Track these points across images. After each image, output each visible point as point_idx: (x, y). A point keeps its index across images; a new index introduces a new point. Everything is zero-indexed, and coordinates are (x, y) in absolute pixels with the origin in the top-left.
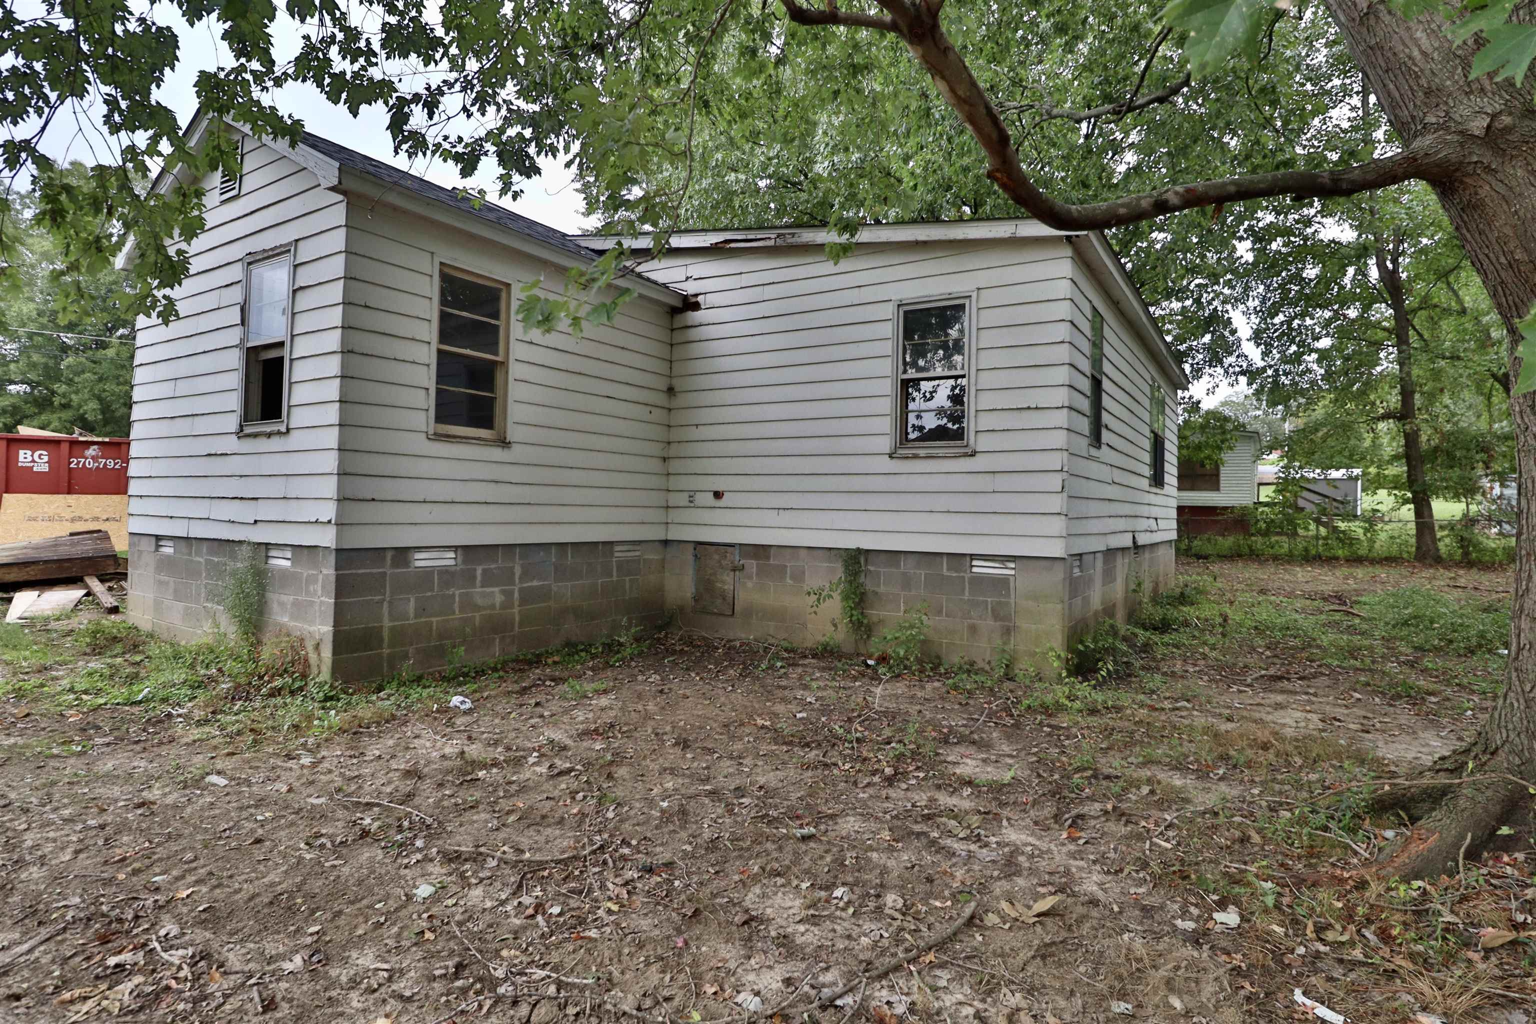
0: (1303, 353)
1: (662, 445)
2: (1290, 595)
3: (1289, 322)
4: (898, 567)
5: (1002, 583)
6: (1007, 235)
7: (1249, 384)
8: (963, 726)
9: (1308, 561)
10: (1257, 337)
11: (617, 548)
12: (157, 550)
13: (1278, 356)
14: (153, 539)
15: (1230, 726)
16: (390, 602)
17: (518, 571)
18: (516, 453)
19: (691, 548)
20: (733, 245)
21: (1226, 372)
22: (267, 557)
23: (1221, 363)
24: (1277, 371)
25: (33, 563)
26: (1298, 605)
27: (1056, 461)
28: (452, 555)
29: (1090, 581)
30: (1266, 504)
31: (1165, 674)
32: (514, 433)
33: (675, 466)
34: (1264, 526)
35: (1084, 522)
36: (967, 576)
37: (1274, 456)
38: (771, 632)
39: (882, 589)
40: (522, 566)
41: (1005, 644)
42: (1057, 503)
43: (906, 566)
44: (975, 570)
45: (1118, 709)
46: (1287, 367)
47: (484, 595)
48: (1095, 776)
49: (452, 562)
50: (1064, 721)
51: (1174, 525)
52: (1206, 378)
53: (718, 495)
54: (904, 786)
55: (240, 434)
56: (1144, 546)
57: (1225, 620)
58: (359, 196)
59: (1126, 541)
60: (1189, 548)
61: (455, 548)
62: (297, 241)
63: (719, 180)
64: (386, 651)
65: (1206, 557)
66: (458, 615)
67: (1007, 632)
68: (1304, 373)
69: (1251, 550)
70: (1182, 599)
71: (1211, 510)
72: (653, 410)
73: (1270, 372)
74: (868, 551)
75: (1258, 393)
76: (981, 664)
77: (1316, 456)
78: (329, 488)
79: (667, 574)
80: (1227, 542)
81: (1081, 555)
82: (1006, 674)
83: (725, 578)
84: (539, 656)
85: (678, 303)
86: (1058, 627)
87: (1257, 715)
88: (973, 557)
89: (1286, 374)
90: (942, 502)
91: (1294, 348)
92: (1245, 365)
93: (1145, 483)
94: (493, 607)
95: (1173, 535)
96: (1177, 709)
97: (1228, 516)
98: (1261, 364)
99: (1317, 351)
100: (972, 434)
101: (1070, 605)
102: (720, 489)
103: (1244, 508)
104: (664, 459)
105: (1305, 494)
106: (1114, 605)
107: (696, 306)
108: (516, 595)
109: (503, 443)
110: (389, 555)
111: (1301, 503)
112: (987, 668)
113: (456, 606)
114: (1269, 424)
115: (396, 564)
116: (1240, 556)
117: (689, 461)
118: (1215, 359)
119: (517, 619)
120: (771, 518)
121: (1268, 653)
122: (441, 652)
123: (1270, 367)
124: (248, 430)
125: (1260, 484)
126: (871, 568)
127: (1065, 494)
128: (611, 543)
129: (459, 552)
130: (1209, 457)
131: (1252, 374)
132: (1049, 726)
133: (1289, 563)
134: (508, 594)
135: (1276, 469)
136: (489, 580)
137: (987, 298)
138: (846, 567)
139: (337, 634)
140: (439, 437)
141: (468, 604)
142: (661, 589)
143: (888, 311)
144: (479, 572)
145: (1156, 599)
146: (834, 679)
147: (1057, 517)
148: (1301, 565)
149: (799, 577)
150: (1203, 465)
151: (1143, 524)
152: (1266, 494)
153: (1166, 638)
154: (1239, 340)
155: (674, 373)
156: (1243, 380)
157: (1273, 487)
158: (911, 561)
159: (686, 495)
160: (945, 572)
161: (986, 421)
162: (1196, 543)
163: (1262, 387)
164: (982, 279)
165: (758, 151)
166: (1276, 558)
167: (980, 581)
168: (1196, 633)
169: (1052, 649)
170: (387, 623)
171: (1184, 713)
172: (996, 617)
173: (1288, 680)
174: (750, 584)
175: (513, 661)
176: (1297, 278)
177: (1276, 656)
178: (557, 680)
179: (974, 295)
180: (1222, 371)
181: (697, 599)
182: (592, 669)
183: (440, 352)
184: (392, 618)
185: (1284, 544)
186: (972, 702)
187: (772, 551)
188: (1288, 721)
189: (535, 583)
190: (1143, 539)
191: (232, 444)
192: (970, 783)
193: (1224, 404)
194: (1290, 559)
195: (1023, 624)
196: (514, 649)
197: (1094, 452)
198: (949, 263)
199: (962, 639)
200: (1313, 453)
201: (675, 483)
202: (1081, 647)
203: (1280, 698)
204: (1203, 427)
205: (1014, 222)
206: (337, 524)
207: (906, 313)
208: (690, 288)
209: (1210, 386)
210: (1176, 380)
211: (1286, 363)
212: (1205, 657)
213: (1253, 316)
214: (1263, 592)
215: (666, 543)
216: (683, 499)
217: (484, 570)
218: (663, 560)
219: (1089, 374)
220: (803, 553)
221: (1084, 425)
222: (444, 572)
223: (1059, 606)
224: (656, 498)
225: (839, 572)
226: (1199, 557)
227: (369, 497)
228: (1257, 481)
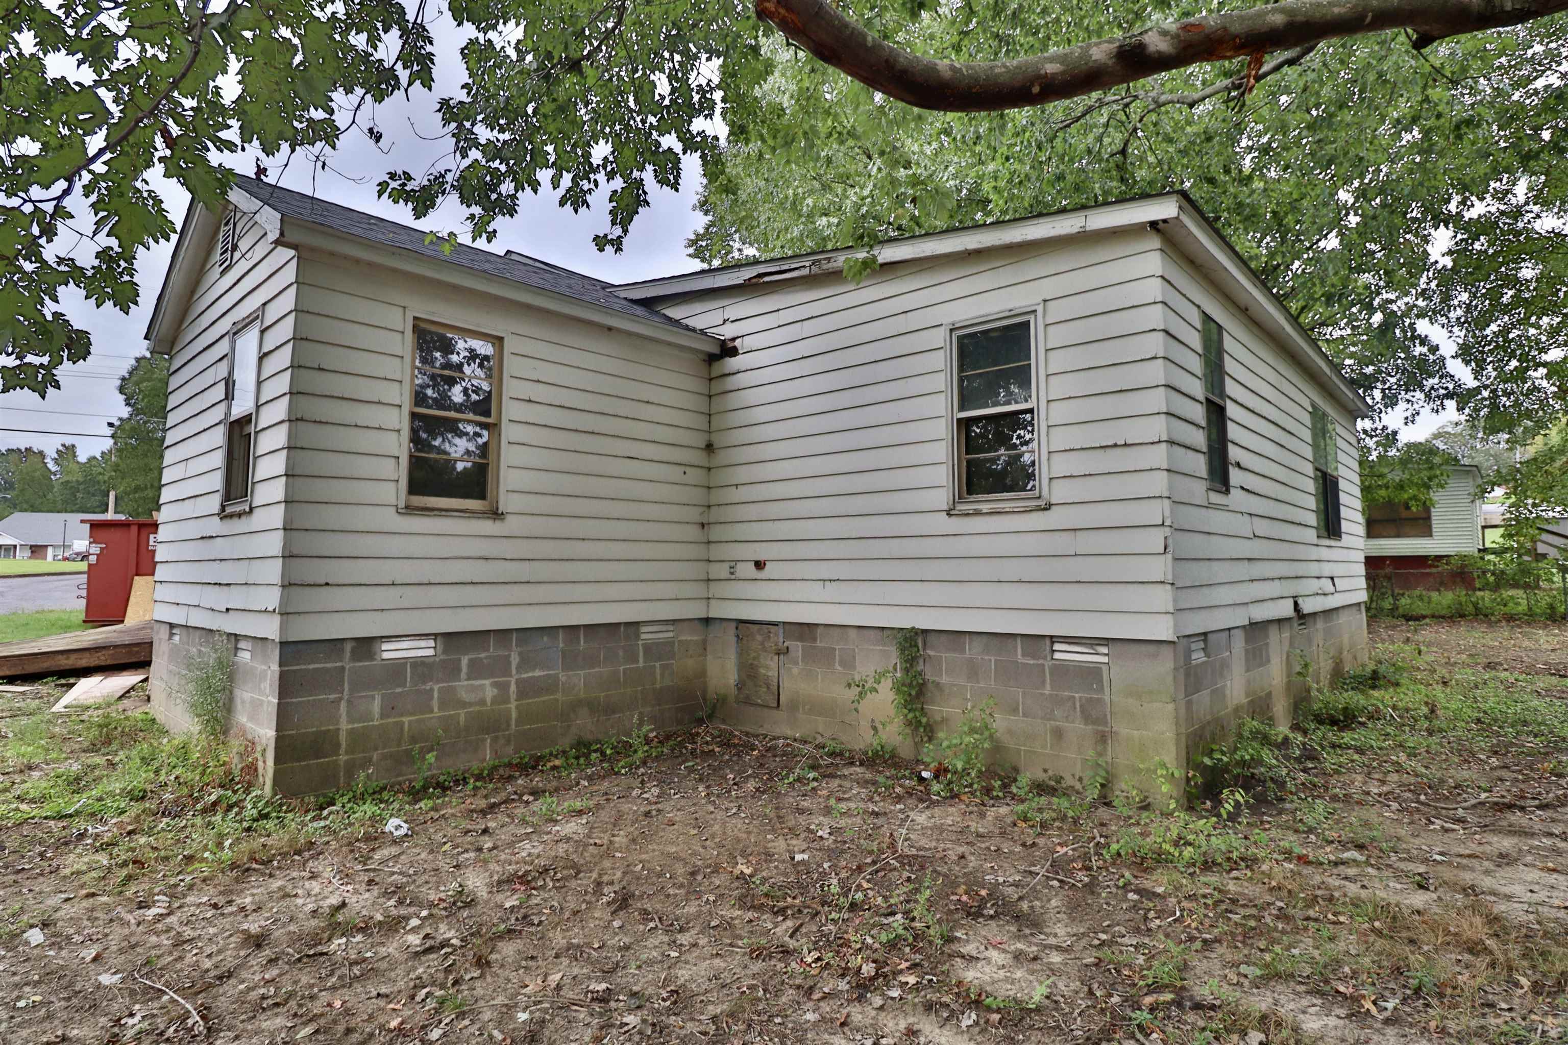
0: (1527, 369)
1: (701, 509)
2: (1530, 670)
3: (1505, 331)
4: (963, 651)
5: (1092, 674)
6: (1075, 230)
7: (1460, 409)
8: (1016, 885)
9: (1554, 621)
10: (1465, 353)
11: (644, 629)
12: (170, 639)
13: (1494, 374)
14: (168, 627)
15: (1419, 899)
16: (349, 701)
17: (515, 660)
18: (511, 525)
19: (734, 625)
20: (767, 279)
21: (1428, 396)
22: (237, 649)
23: (1421, 387)
24: (1494, 391)
25: (104, 648)
26: (1542, 683)
27: (1155, 512)
28: (432, 643)
29: (1225, 665)
30: (1494, 552)
31: (1335, 798)
32: (507, 503)
33: (716, 533)
34: (1492, 579)
35: (1205, 590)
36: (1048, 664)
37: (1499, 492)
38: (820, 730)
39: (945, 679)
40: (520, 654)
41: (1100, 755)
42: (1160, 568)
43: (973, 650)
44: (1057, 656)
45: (1251, 862)
46: (1508, 386)
47: (473, 689)
48: (1179, 1004)
49: (431, 652)
50: (1159, 883)
51: (1362, 583)
52: (1402, 405)
53: (760, 565)
54: (878, 1001)
55: (223, 515)
56: (1314, 615)
57: (1432, 711)
58: (313, 249)
59: (1285, 609)
60: (1395, 608)
61: (435, 636)
62: (264, 304)
63: (811, 226)
64: (343, 758)
65: (1417, 618)
66: (437, 713)
67: (1102, 739)
68: (1531, 391)
69: (1476, 608)
70: (1374, 680)
71: (1420, 561)
72: (688, 470)
73: (1486, 394)
74: (925, 632)
75: (1472, 419)
76: (1069, 781)
77: (1555, 492)
78: (273, 571)
79: (709, 657)
80: (1445, 599)
81: (1205, 634)
82: (1103, 796)
83: (769, 662)
84: (538, 759)
85: (716, 350)
86: (1170, 735)
87: (1467, 877)
88: (1053, 639)
89: (1507, 394)
90: (1011, 570)
91: (1514, 363)
92: (1451, 386)
93: (1311, 535)
94: (482, 702)
95: (1362, 596)
96: (1344, 863)
97: (1443, 567)
98: (1475, 384)
99: (1545, 365)
100: (1045, 482)
101: (1189, 704)
102: (761, 558)
103: (1463, 557)
104: (703, 525)
105: (1545, 537)
106: (1269, 695)
107: (734, 352)
108: (513, 688)
109: (496, 514)
110: (348, 647)
111: (1541, 548)
112: (1078, 786)
113: (435, 704)
114: (1495, 456)
115: (356, 656)
116: (1462, 616)
117: (728, 526)
118: (1412, 382)
119: (514, 715)
120: (816, 591)
121: (1494, 761)
122: (406, 759)
123: (1486, 387)
124: (229, 510)
125: (1484, 527)
126: (930, 652)
127: (1169, 556)
128: (637, 624)
129: (439, 639)
130: (1414, 498)
131: (1462, 397)
132: (1137, 891)
133: (1529, 624)
134: (503, 688)
135: (1502, 509)
136: (477, 670)
137: (1057, 311)
138: (902, 650)
139: (279, 740)
140: (410, 510)
141: (449, 700)
142: (702, 674)
143: (939, 337)
144: (465, 661)
145: (1338, 678)
146: (871, 799)
147: (1161, 586)
148: (1546, 627)
149: (849, 663)
150: (1408, 508)
151: (1313, 585)
152: (1494, 538)
153: (1347, 737)
154: (1443, 359)
155: (713, 429)
156: (1451, 404)
157: (1501, 531)
158: (978, 644)
159: (726, 566)
160: (1020, 658)
161: (1061, 465)
162: (1403, 601)
163: (1477, 410)
164: (1048, 288)
165: (851, 192)
166: (1510, 618)
167: (1063, 670)
168: (1390, 730)
169: (1164, 765)
170: (344, 726)
171: (1351, 871)
172: (1087, 718)
173: (1522, 809)
174: (795, 671)
175: (506, 766)
176: (1514, 282)
177: (1506, 767)
178: (536, 793)
179: (1040, 309)
180: (1422, 396)
181: (740, 686)
182: (590, 778)
183: (414, 416)
184: (351, 720)
185: (1519, 599)
186: (1041, 841)
187: (820, 630)
188: (1517, 889)
189: (537, 673)
190: (1308, 606)
191: (215, 526)
192: (977, 1004)
193: (1437, 436)
194: (1530, 618)
195: (1122, 729)
196: (510, 750)
197: (1215, 498)
198: (1007, 274)
199: (1044, 747)
200: (1551, 488)
201: (717, 552)
202: (1207, 761)
203: (1507, 843)
204: (1404, 462)
205: (1083, 213)
206: (281, 614)
207: (960, 338)
208: (728, 332)
209: (1408, 414)
210: (1351, 406)
211: (1505, 382)
212: (1399, 768)
213: (1456, 329)
214: (1490, 666)
215: (707, 621)
216: (722, 571)
217: (470, 660)
218: (704, 642)
219: (1201, 398)
220: (853, 633)
221: (1199, 464)
222: (419, 664)
223: (1171, 707)
224: (698, 570)
225: (894, 657)
226: (1408, 618)
227: (322, 581)
228: (1481, 522)
